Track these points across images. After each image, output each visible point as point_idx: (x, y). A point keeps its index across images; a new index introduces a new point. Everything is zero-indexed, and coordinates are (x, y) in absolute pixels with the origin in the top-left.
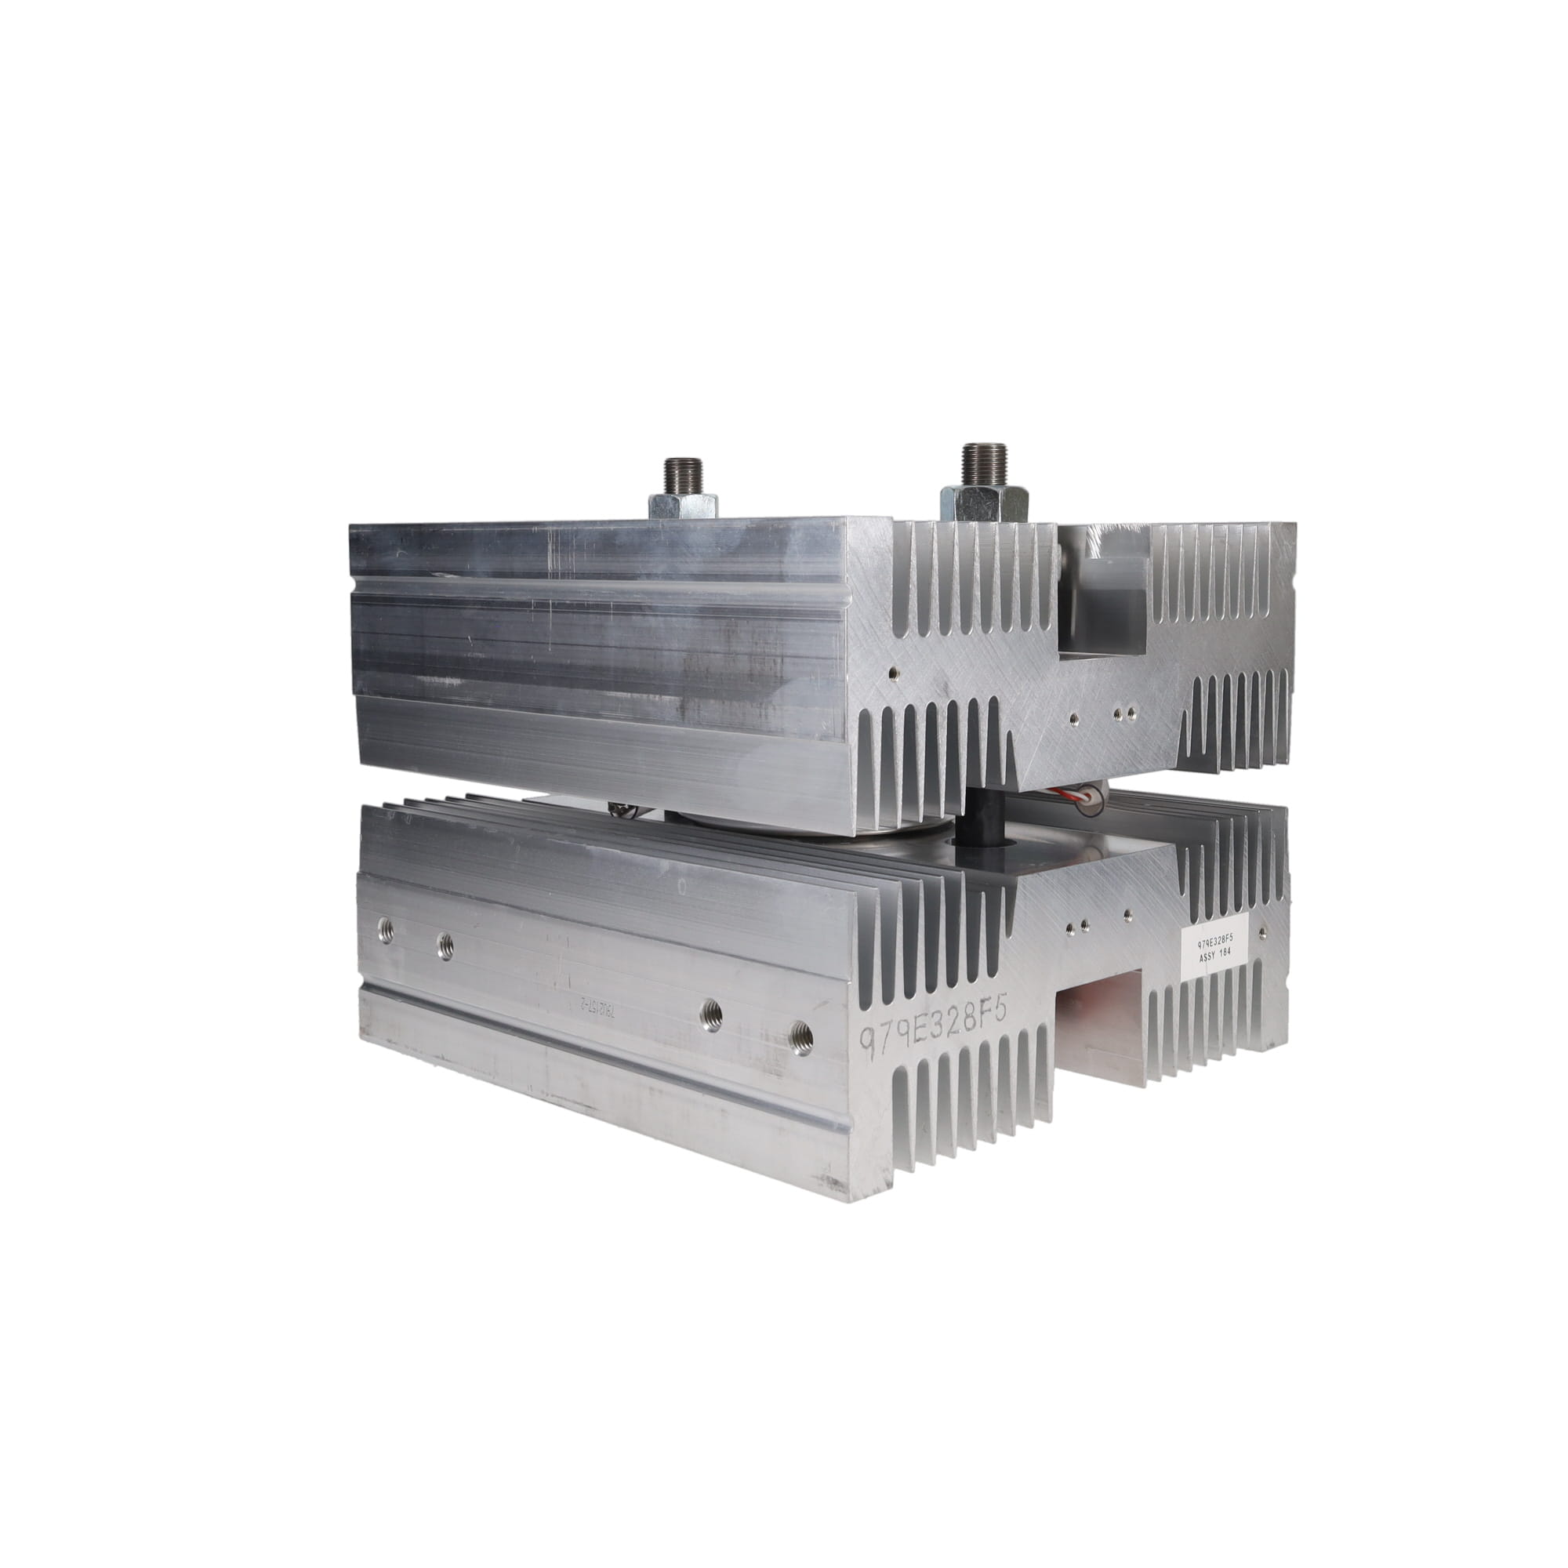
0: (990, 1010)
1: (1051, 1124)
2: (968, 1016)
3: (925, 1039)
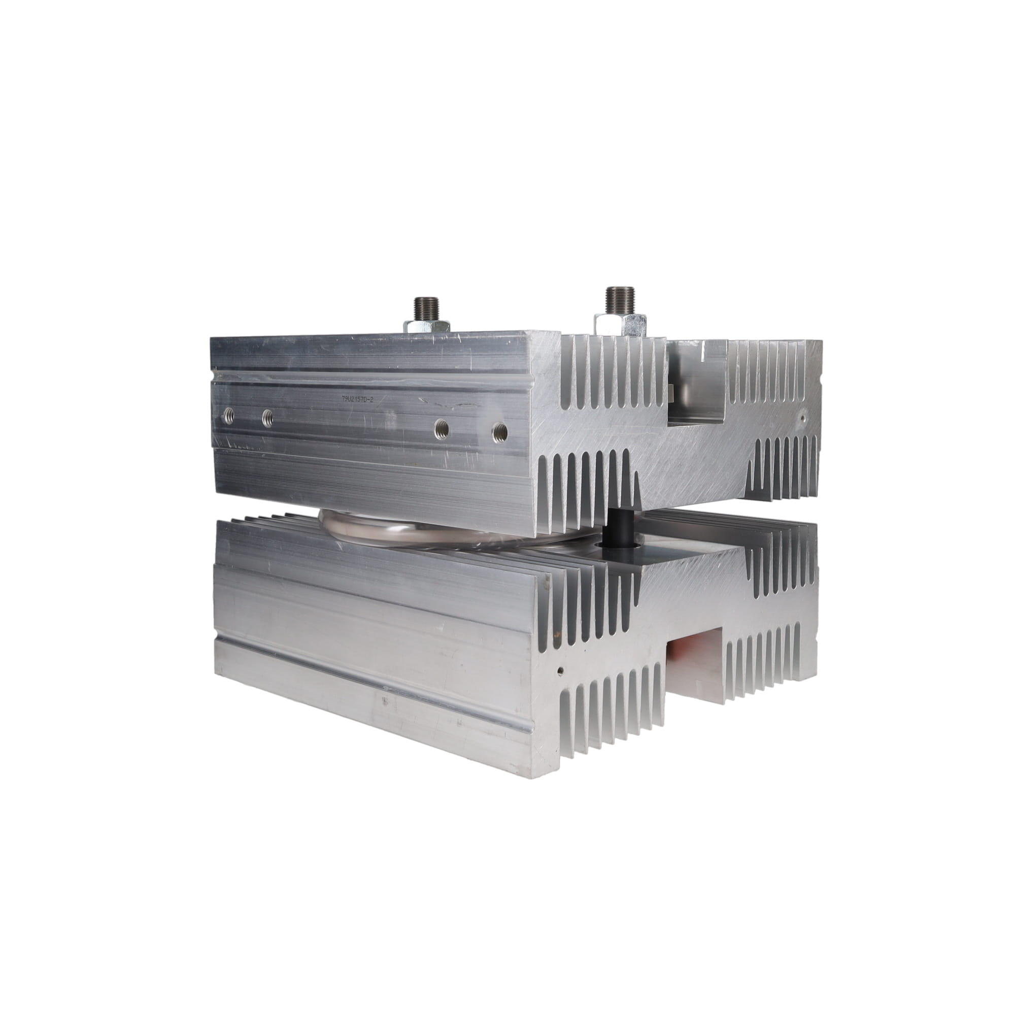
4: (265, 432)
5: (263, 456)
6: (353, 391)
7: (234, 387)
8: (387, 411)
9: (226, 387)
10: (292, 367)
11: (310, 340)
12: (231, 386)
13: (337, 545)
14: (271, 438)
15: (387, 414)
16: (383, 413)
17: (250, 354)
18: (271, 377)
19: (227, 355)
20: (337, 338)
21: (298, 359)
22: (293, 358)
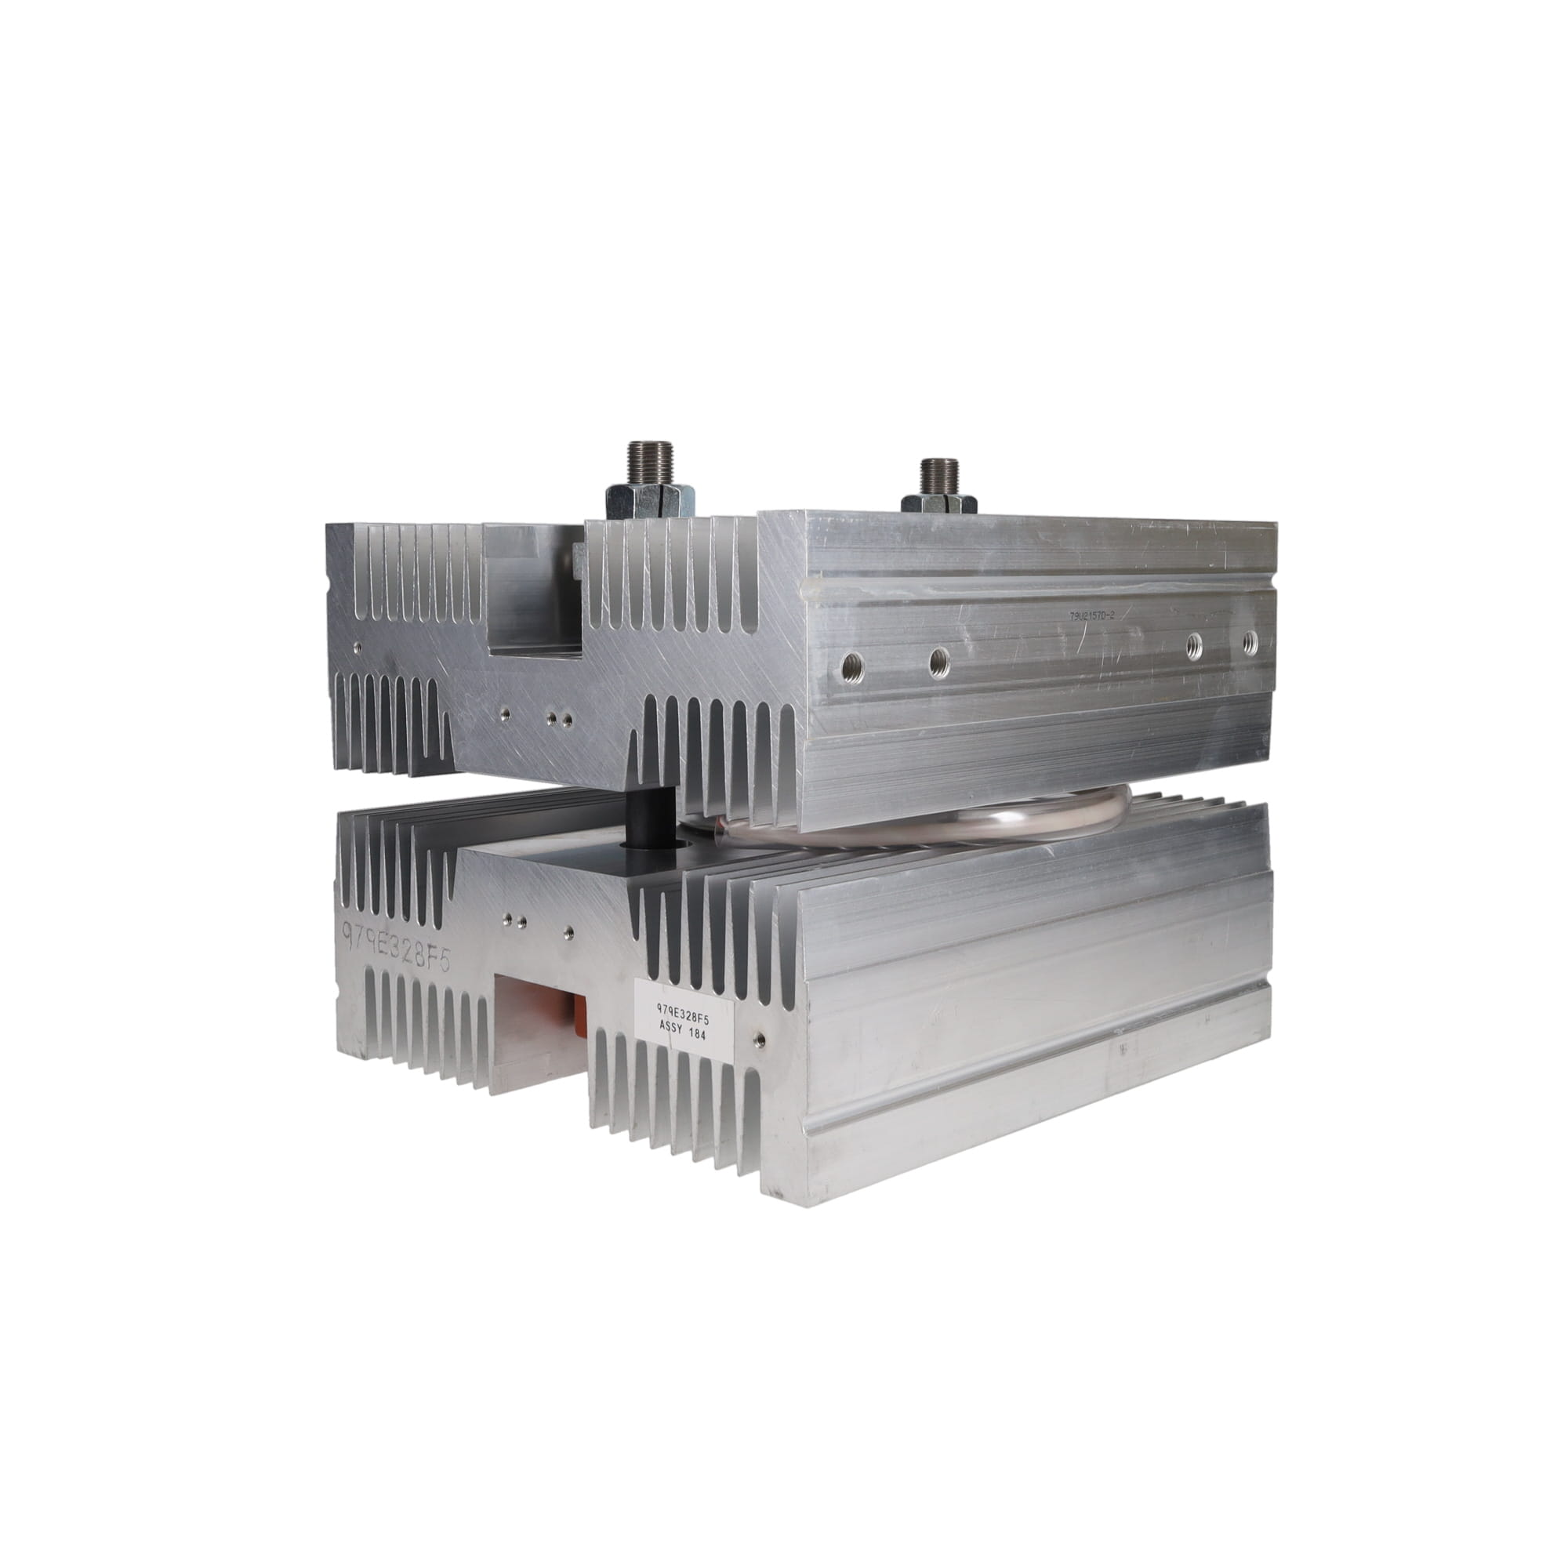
0: (436, 958)
1: (490, 1096)
2: (418, 954)
3: (386, 953)
4: (934, 688)
5: (920, 735)
6: (1087, 604)
7: (867, 610)
8: (1132, 630)
9: (846, 611)
10: (986, 568)
11: (1021, 523)
12: (859, 609)
13: (1046, 850)
14: (945, 698)
15: (1132, 634)
16: (1127, 632)
17: (904, 546)
18: (934, 587)
19: (849, 548)
20: (1064, 522)
21: (999, 554)
22: (989, 553)
